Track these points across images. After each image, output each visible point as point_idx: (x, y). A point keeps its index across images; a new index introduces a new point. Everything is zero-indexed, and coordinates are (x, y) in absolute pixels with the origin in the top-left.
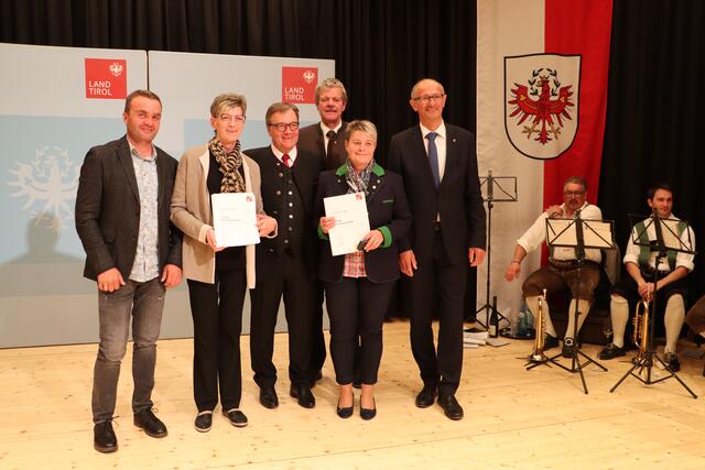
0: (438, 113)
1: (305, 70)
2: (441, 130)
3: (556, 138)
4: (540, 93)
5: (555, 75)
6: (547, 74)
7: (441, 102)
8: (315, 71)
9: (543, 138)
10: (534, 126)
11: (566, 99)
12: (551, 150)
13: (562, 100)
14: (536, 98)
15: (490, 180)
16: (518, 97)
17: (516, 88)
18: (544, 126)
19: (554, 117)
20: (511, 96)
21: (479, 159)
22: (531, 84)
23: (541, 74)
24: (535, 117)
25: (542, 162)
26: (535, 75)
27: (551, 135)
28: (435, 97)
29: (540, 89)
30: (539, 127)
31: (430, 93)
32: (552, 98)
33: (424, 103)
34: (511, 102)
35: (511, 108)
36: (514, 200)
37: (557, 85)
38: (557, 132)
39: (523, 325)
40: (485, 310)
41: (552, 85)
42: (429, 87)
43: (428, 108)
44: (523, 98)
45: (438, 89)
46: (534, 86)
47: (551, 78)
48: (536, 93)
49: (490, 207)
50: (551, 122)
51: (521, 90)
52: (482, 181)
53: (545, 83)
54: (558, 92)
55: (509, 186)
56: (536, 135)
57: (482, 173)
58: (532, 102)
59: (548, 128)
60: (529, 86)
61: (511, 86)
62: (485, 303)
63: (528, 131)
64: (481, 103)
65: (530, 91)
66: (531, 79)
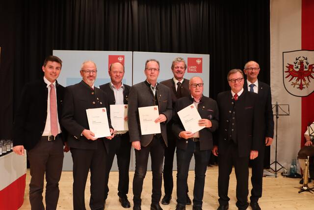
0: (256, 76)
1: (197, 59)
2: (256, 83)
3: (307, 87)
4: (299, 68)
5: (306, 59)
6: (303, 59)
7: (257, 71)
8: (201, 59)
9: (301, 87)
10: (296, 82)
11: (312, 70)
12: (305, 92)
13: (310, 70)
14: (297, 70)
15: (277, 106)
16: (289, 70)
17: (288, 66)
18: (301, 82)
19: (306, 78)
20: (286, 69)
21: (272, 97)
22: (295, 63)
23: (300, 59)
24: (297, 78)
25: (301, 98)
26: (297, 60)
27: (305, 86)
28: (255, 69)
29: (299, 66)
30: (299, 82)
31: (253, 67)
32: (305, 70)
33: (250, 71)
34: (286, 72)
35: (286, 74)
36: (288, 115)
37: (307, 64)
38: (307, 84)
39: (293, 172)
40: (274, 164)
41: (305, 64)
42: (253, 64)
43: (252, 73)
44: (291, 70)
45: (257, 66)
46: (297, 65)
47: (305, 61)
48: (297, 68)
49: (277, 118)
50: (304, 80)
51: (291, 66)
52: (273, 106)
53: (301, 63)
54: (308, 67)
55: (286, 108)
56: (298, 86)
57: (273, 103)
58: (296, 71)
59: (303, 83)
60: (294, 65)
61: (286, 64)
62: (275, 161)
63: (294, 84)
64: (273, 72)
65: (294, 67)
66: (295, 61)
